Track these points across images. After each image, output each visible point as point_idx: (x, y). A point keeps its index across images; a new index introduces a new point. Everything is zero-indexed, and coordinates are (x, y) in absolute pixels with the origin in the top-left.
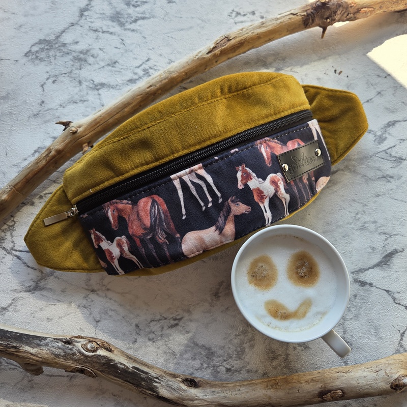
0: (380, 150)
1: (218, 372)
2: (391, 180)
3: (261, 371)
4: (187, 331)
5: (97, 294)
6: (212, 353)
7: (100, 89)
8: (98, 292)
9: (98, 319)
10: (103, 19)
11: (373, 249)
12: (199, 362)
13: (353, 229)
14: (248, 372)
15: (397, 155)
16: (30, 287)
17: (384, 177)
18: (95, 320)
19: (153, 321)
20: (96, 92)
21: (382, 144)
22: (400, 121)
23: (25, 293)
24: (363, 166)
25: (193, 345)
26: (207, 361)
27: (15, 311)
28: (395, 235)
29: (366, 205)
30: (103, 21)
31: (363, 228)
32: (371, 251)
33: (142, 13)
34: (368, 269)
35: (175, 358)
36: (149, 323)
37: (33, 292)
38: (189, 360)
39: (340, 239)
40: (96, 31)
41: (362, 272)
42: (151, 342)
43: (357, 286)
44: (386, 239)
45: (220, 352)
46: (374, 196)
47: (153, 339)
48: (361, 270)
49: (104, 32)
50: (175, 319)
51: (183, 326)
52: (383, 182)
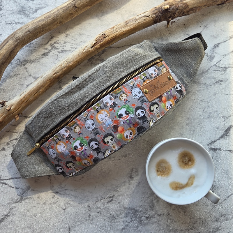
0: (212, 65)
1: (142, 220)
2: (222, 83)
3: (166, 214)
4: (118, 202)
5: (60, 194)
6: (136, 211)
7: (25, 64)
8: (60, 193)
9: (64, 208)
10: (13, 14)
11: (218, 128)
12: (130, 218)
13: (204, 119)
14: (159, 215)
15: (223, 66)
16: (18, 199)
17: (217, 82)
18: (62, 209)
19: (97, 201)
20: (23, 67)
21: (213, 61)
22: (221, 43)
23: (16, 204)
24: (203, 78)
25: (124, 209)
26: (134, 216)
27: (13, 215)
28: (229, 116)
29: (209, 102)
30: (13, 15)
31: (209, 117)
32: (217, 129)
33: (39, 5)
34: (217, 141)
35: (115, 219)
36: (95, 203)
37: (20, 202)
38: (123, 218)
39: (197, 126)
40: (11, 23)
41: (214, 143)
42: (99, 214)
43: (212, 152)
44: (225, 120)
45: (141, 209)
46: (213, 95)
47: (100, 211)
48: (213, 142)
49: (17, 23)
50: (110, 197)
51: (115, 200)
52: (217, 85)
